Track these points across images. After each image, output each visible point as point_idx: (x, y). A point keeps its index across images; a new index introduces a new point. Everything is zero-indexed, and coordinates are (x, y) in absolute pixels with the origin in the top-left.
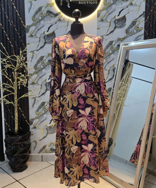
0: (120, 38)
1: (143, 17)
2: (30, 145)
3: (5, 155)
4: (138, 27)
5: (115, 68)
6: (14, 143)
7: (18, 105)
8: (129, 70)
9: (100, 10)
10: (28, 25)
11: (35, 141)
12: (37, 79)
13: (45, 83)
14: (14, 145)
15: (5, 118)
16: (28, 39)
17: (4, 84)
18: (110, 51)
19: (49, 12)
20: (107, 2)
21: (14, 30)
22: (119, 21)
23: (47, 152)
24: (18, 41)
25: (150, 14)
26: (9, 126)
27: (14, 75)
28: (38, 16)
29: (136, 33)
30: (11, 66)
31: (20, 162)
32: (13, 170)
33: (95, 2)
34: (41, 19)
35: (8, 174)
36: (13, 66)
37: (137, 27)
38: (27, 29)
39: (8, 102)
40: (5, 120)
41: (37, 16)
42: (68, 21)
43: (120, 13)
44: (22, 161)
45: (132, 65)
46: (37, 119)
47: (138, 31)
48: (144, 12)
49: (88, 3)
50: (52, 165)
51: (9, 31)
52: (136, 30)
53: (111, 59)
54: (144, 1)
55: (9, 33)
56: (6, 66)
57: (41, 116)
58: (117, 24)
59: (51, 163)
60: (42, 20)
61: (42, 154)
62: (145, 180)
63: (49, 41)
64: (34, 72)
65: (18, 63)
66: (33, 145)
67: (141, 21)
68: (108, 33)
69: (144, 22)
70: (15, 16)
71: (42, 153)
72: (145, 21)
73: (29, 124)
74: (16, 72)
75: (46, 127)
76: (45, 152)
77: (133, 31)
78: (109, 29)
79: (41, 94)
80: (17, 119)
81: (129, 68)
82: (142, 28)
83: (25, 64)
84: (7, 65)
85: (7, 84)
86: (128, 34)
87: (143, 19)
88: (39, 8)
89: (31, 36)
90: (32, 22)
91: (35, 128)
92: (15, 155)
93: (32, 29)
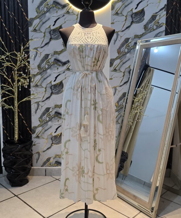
0: (137, 35)
1: (164, 11)
2: (31, 156)
3: (4, 168)
4: (159, 23)
5: (131, 70)
6: (13, 153)
7: (19, 110)
9: (115, 2)
10: (31, 18)
11: (38, 153)
12: (40, 81)
13: (50, 85)
14: (13, 155)
15: (3, 125)
16: (31, 34)
17: (3, 85)
18: (126, 49)
19: (56, 3)
21: (15, 23)
22: (136, 15)
23: (52, 165)
24: (19, 35)
25: (173, 8)
26: (8, 135)
27: (14, 75)
28: (43, 8)
29: (156, 29)
30: (11, 65)
31: (20, 174)
32: (11, 184)
34: (47, 11)
35: (6, 188)
36: (13, 64)
37: (157, 22)
38: (30, 22)
39: (7, 107)
40: (3, 128)
41: (41, 7)
42: (78, 14)
43: (138, 5)
44: (22, 173)
45: (153, 71)
46: (40, 127)
47: (159, 26)
48: (165, 5)
50: (57, 179)
51: (9, 24)
52: (156, 25)
53: (127, 59)
55: (9, 26)
56: (6, 64)
57: (45, 123)
58: (134, 18)
59: (56, 178)
60: (47, 12)
63: (55, 36)
64: (38, 73)
65: (19, 61)
66: (35, 157)
67: (162, 16)
68: (123, 29)
69: (165, 17)
70: (16, 7)
71: (46, 167)
72: (166, 16)
73: (31, 132)
74: (16, 71)
75: (51, 137)
76: (50, 165)
77: (153, 27)
78: (125, 23)
79: (46, 99)
80: (17, 126)
82: (163, 23)
83: (27, 62)
85: (5, 85)
86: (147, 30)
87: (164, 13)
89: (35, 30)
90: (36, 14)
91: (38, 137)
92: (14, 166)
93: (36, 22)
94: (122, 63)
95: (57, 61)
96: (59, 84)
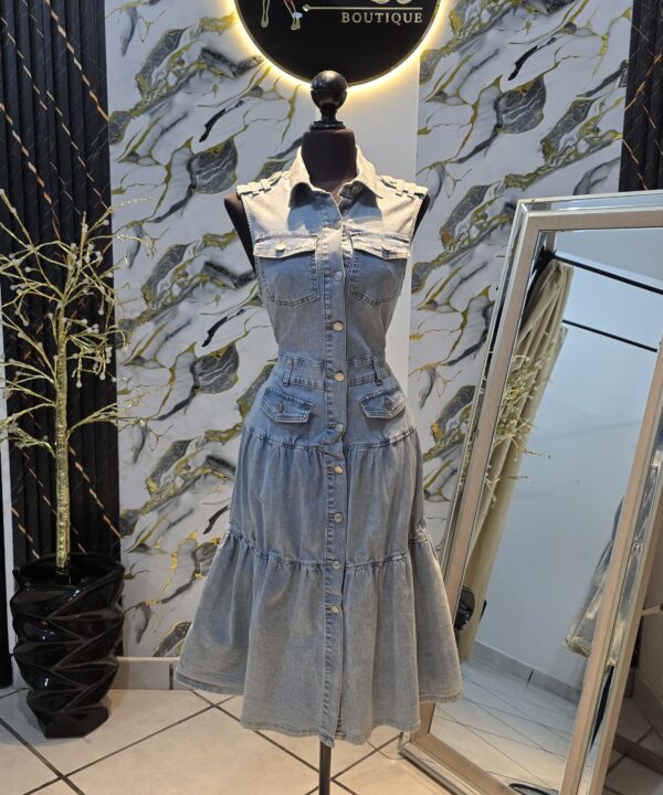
0: (516, 176)
1: (620, 86)
2: (119, 622)
4: (598, 130)
5: (493, 303)
6: (50, 617)
7: (73, 452)
8: (556, 292)
9: (435, 51)
10: (120, 110)
11: (142, 605)
12: (153, 342)
13: (188, 360)
14: (51, 627)
15: (13, 506)
16: (118, 172)
17: (12, 362)
18: (474, 228)
19: (213, 57)
20: (463, 16)
21: (59, 131)
22: (513, 102)
24: (73, 176)
25: (652, 74)
26: (31, 540)
27: (54, 325)
28: (161, 73)
29: (588, 153)
30: (42, 289)
31: (76, 694)
32: (45, 727)
33: (414, 16)
34: (177, 84)
35: (26, 744)
36: (52, 287)
37: (591, 127)
38: (114, 127)
39: (28, 441)
40: (13, 514)
41: (157, 70)
42: (294, 97)
43: (519, 64)
44: (85, 691)
45: (569, 272)
46: (152, 510)
47: (597, 145)
48: (624, 63)
49: (383, 18)
50: (213, 706)
51: (36, 134)
52: (586, 140)
53: (475, 263)
54: (625, 15)
55: (36, 141)
56: (23, 286)
57: (169, 498)
58: (506, 112)
59: (209, 699)
60: (179, 87)
61: (171, 659)
62: (605, 787)
63: (209, 180)
64: (144, 313)
65: (74, 276)
66: (133, 620)
67: (609, 103)
68: (464, 153)
69: (622, 109)
70: (62, 70)
71: (171, 656)
72: (627, 105)
73: (118, 530)
74: (62, 313)
75: (191, 547)
77: (575, 145)
78: (470, 133)
79: (172, 408)
80: (66, 516)
81: (552, 286)
82: (615, 131)
83: (103, 280)
84: (22, 282)
85: (23, 365)
86: (553, 158)
87: (619, 92)
88: (167, 36)
89: (133, 156)
90: (138, 98)
91: (142, 547)
92: (57, 666)
93: (136, 127)
94: (456, 279)
95: (214, 271)
96: (221, 355)
